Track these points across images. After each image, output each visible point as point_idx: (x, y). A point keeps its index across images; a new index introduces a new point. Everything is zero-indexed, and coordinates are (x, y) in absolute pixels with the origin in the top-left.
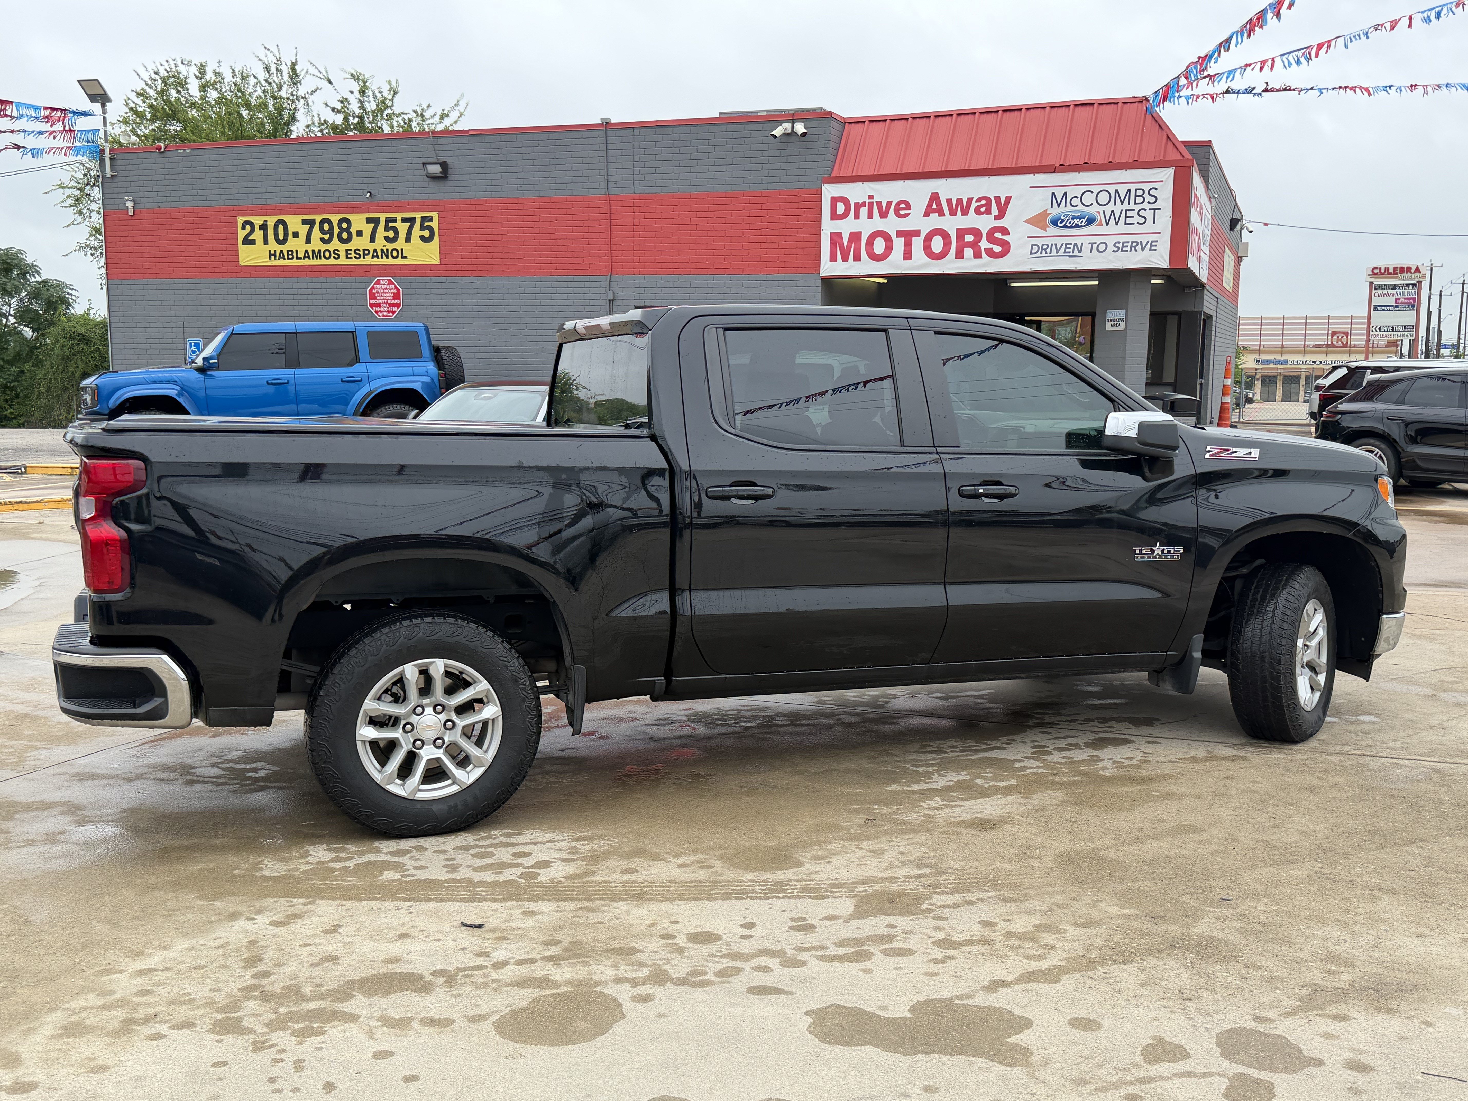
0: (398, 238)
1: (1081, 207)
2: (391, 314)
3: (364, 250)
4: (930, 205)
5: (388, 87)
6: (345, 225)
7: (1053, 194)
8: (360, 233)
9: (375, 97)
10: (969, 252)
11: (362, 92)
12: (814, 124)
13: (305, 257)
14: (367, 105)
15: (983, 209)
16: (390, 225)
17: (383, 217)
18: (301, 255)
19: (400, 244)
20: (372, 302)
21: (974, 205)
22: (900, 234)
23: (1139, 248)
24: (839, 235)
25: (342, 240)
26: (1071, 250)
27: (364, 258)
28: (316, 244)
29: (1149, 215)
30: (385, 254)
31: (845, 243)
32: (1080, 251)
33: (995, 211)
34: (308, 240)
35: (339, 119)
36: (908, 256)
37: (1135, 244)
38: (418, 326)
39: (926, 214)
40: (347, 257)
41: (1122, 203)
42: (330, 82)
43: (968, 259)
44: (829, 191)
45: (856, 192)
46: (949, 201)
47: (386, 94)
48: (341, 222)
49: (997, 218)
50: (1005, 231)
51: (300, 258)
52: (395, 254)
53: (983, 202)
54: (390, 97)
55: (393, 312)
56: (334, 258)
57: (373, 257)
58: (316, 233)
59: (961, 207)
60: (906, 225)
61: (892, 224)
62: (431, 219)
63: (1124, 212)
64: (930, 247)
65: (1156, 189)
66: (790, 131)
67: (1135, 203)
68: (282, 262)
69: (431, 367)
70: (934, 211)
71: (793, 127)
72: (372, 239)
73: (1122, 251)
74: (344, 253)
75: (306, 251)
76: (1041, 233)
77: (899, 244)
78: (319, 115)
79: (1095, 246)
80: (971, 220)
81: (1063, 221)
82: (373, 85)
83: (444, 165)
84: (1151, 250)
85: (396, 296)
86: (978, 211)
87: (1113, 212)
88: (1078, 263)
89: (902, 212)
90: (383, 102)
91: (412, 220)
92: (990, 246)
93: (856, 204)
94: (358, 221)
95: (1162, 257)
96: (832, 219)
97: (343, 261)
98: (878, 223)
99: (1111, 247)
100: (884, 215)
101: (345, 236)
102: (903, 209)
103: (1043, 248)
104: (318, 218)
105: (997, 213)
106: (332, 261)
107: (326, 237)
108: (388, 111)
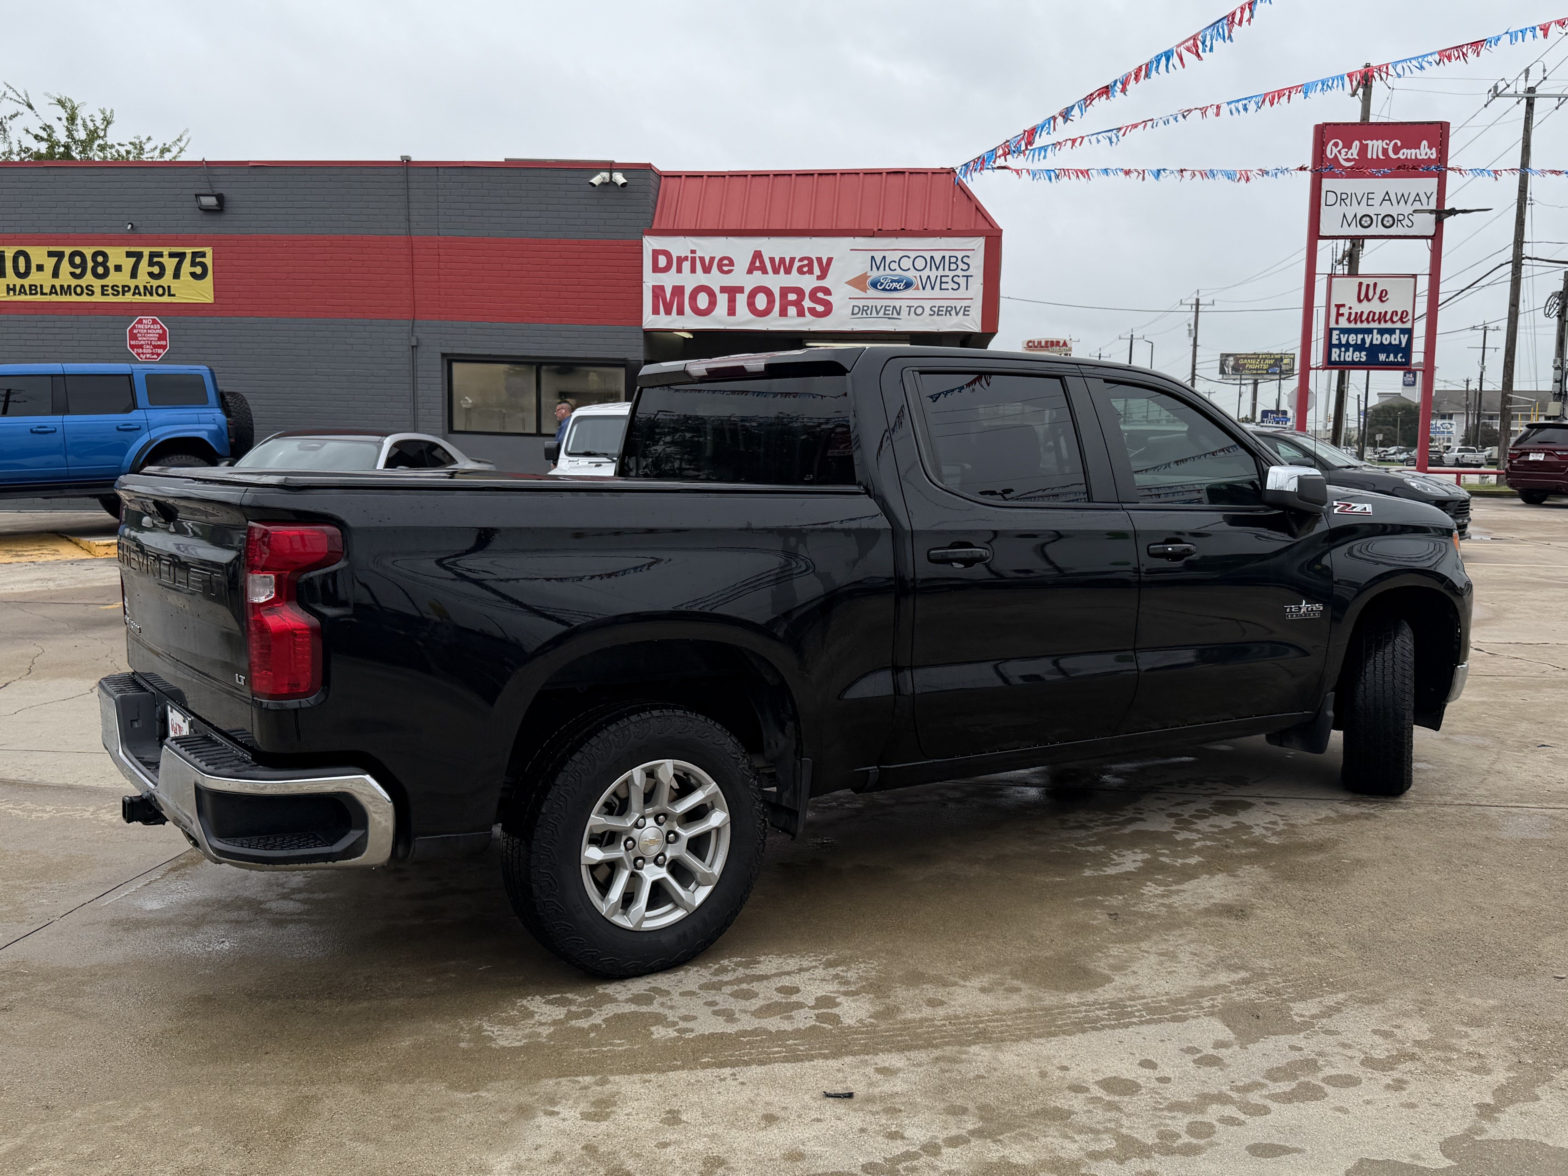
0: (164, 274)
1: (899, 272)
2: (155, 356)
3: (123, 287)
4: (753, 263)
5: (102, 116)
6: (100, 259)
7: (873, 257)
8: (118, 268)
9: (85, 125)
10: (792, 310)
11: (72, 119)
12: (633, 174)
13: (51, 293)
14: (75, 134)
15: (805, 269)
16: (155, 260)
17: (146, 251)
18: (46, 290)
19: (167, 280)
20: (133, 343)
21: (797, 264)
22: (723, 289)
23: (953, 312)
24: (662, 288)
25: (96, 275)
26: (890, 312)
27: (123, 295)
28: (65, 278)
29: (962, 281)
30: (149, 291)
31: (668, 296)
32: (899, 314)
33: (817, 271)
34: (56, 274)
35: (43, 147)
36: (732, 311)
37: (949, 309)
38: (202, 369)
39: (750, 271)
40: (103, 294)
41: (937, 269)
42: (30, 107)
43: (792, 317)
44: (650, 244)
45: (678, 246)
46: (772, 260)
47: (99, 123)
48: (95, 255)
49: (819, 278)
50: (827, 292)
51: (46, 294)
52: (160, 291)
53: (806, 262)
54: (103, 127)
55: (159, 355)
56: (87, 294)
57: (134, 294)
58: (65, 266)
59: (783, 266)
60: (730, 281)
61: (715, 280)
62: (203, 255)
63: (939, 278)
64: (754, 304)
65: (968, 257)
66: (608, 181)
67: (950, 270)
68: (23, 298)
69: (218, 415)
70: (757, 269)
71: (611, 177)
72: (134, 275)
73: (938, 315)
74: (100, 290)
75: (53, 287)
76: (862, 294)
77: (722, 300)
78: (20, 142)
79: (913, 309)
80: (794, 280)
81: (882, 284)
82: (83, 113)
83: (220, 198)
84: (964, 314)
85: (162, 337)
86: (800, 271)
87: (929, 277)
88: (896, 325)
89: (725, 268)
90: (96, 131)
91: (181, 256)
92: (813, 305)
93: (679, 258)
94: (116, 255)
95: (975, 322)
96: (654, 272)
97: (98, 298)
98: (701, 278)
99: (927, 311)
100: (707, 270)
101: (100, 270)
102: (726, 265)
103: (864, 310)
104: (68, 251)
105: (819, 274)
106: (84, 298)
107: (78, 271)
108: (101, 142)
